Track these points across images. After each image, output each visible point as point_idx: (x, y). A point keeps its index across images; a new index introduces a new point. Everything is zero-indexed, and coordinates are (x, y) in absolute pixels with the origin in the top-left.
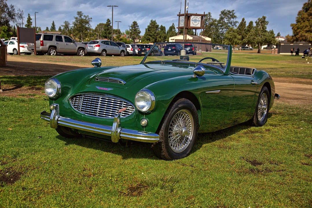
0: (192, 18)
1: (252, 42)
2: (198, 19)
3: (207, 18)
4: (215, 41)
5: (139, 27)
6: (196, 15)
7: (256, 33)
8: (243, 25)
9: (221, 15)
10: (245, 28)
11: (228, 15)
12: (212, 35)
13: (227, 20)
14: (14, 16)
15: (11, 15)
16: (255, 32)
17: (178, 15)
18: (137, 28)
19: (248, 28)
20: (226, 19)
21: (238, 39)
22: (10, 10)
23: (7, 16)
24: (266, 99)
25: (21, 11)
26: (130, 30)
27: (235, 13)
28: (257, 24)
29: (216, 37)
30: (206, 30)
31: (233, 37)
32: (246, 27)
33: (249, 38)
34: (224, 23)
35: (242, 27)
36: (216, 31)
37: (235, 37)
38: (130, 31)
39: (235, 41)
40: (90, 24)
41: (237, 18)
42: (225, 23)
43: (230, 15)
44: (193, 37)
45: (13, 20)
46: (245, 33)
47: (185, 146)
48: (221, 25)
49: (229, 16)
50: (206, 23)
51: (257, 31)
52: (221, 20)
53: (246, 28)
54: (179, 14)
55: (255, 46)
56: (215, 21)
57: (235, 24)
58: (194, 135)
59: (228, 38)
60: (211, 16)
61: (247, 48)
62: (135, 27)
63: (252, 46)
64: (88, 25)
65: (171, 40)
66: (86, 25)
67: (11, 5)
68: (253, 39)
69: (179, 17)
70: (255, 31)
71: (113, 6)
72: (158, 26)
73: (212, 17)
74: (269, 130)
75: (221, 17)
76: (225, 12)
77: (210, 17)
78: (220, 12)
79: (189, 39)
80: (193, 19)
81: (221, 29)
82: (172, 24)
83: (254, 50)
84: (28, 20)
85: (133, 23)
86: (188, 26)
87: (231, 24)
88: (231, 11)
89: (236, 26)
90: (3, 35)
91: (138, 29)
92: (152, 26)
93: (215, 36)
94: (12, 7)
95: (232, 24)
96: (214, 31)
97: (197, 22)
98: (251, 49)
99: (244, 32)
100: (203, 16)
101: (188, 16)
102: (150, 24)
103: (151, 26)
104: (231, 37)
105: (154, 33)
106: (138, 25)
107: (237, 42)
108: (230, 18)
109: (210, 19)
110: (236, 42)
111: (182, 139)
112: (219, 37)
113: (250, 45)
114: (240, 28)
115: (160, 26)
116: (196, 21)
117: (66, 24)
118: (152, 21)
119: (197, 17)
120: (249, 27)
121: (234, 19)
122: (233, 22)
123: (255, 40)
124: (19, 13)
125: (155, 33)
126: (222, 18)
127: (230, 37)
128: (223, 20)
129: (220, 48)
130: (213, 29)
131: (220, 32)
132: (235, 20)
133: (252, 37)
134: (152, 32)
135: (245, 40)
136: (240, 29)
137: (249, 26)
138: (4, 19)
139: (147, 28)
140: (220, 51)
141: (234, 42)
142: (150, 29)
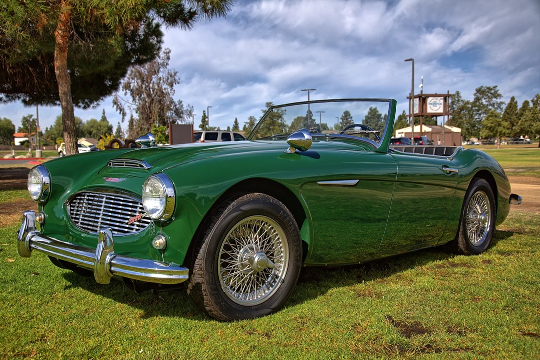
0: (429, 100)
1: (528, 131)
2: (438, 102)
3: (455, 99)
4: (469, 132)
5: (352, 119)
6: (436, 95)
7: (533, 117)
8: (512, 107)
9: (476, 94)
10: (516, 110)
11: (487, 94)
12: (464, 124)
13: (486, 102)
14: (182, 115)
15: (179, 113)
16: (532, 115)
17: (408, 98)
18: (350, 119)
19: (521, 111)
20: (485, 100)
21: (504, 127)
22: (177, 107)
23: (174, 115)
24: (487, 203)
25: (191, 106)
26: (341, 123)
27: (498, 90)
28: (534, 104)
29: (469, 127)
30: (453, 118)
31: (496, 125)
32: (519, 109)
33: (521, 125)
34: (482, 106)
35: (512, 110)
36: (469, 118)
37: (500, 125)
38: (341, 125)
39: (499, 130)
40: (283, 119)
41: (502, 97)
42: (484, 105)
43: (492, 94)
44: (433, 128)
45: (180, 119)
46: (516, 119)
47: (270, 291)
48: (477, 108)
49: (489, 94)
50: (453, 106)
51: (536, 114)
52: (476, 102)
53: (518, 111)
54: (410, 97)
55: (535, 137)
56: (468, 103)
57: (499, 107)
58: (291, 268)
59: (488, 127)
60: (460, 97)
61: (522, 141)
62: (347, 119)
63: (530, 138)
64: (281, 120)
65: (399, 133)
66: (278, 119)
67: (179, 101)
68: (530, 126)
69: (410, 99)
70: (532, 113)
71: (309, 90)
72: (380, 115)
73: (462, 98)
74: (489, 262)
75: (476, 97)
76: (483, 89)
77: (460, 99)
78: (475, 90)
79: (427, 131)
80: (431, 101)
81: (478, 115)
82: (402, 112)
83: (533, 143)
84: (203, 119)
85: (344, 113)
86: (424, 112)
87: (494, 106)
88: (492, 87)
89: (501, 109)
90: (160, 137)
91: (352, 122)
92: (372, 116)
93: (469, 125)
94: (180, 102)
95: (496, 106)
96: (466, 118)
97: (438, 106)
98: (529, 143)
99: (515, 117)
100: (446, 97)
101: (423, 98)
102: (369, 113)
103: (370, 116)
104: (493, 125)
105: (374, 125)
106: (351, 115)
107: (503, 132)
108: (491, 98)
109: (459, 101)
110: (501, 132)
111: (262, 276)
112: (475, 126)
113: (526, 137)
114: (507, 111)
115: (383, 116)
116: (436, 104)
117: (251, 120)
118: (371, 109)
119: (437, 99)
120: (524, 109)
121: (497, 99)
122: (497, 104)
123: (533, 127)
124: (189, 110)
125: (376, 126)
126: (477, 99)
127: (491, 124)
128: (480, 101)
129: (478, 143)
130: (465, 115)
131: (477, 119)
132: (499, 100)
133: (527, 124)
134: (372, 125)
135: (516, 128)
136: (508, 113)
137: (522, 107)
138: (170, 118)
139: (364, 119)
140: (478, 146)
141: (497, 133)
142: (369, 120)
